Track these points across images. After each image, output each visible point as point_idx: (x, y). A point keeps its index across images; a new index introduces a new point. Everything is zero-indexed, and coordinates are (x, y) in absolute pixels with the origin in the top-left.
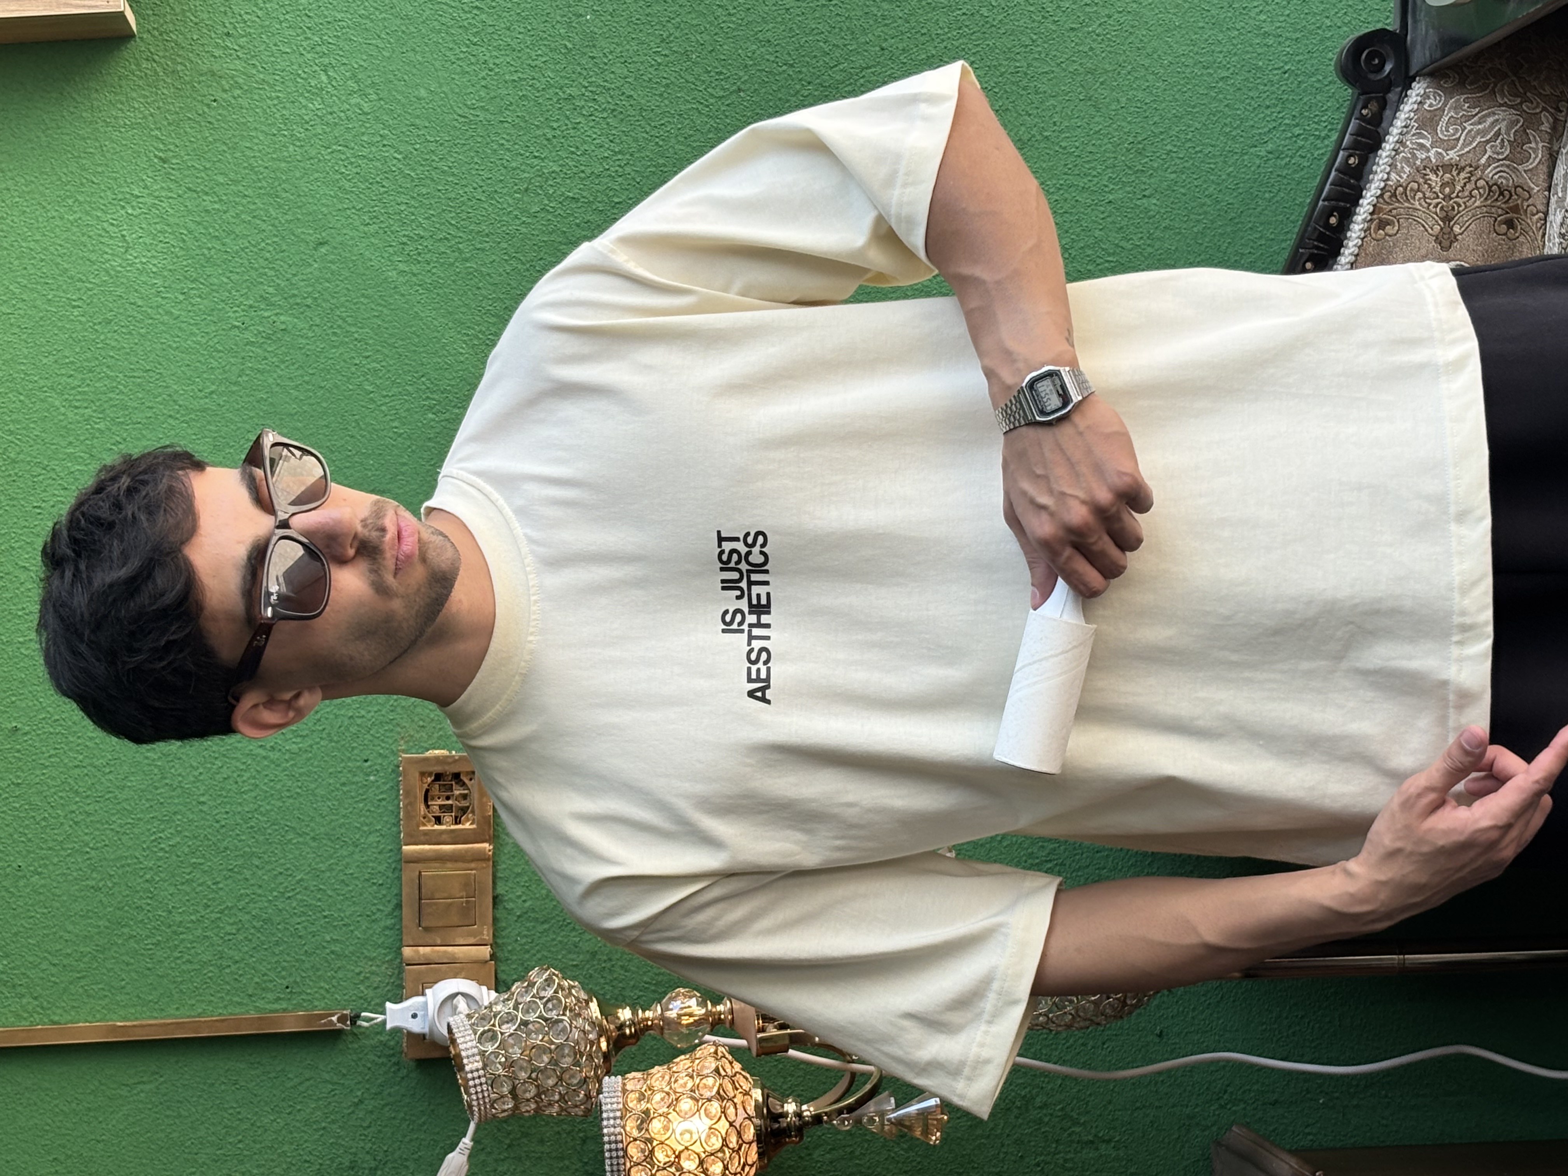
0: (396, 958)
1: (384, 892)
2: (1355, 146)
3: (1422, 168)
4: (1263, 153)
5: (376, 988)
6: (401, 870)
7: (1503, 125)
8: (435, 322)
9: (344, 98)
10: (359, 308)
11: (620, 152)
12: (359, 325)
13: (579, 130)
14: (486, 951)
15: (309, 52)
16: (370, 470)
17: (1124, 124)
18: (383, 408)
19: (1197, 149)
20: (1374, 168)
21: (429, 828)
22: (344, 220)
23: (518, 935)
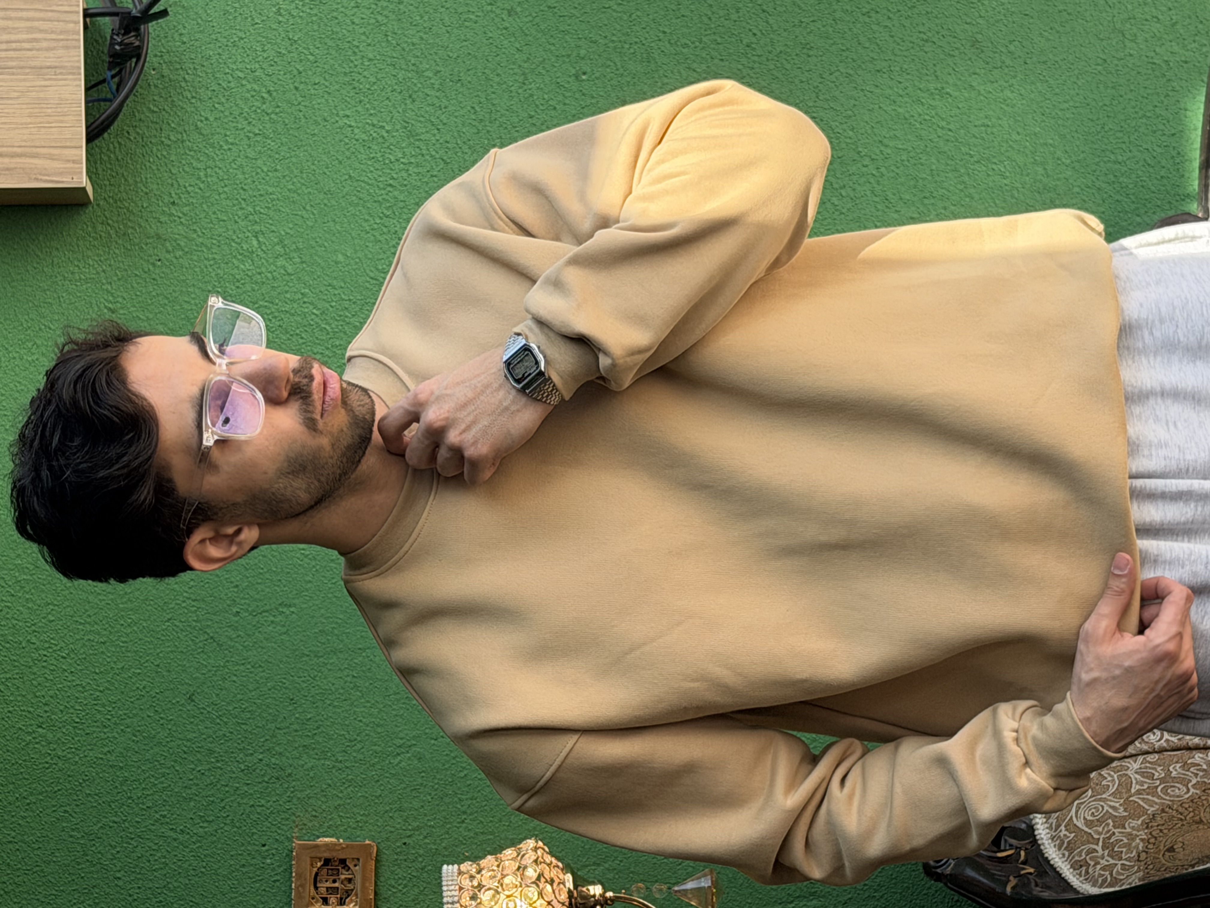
9: (271, 260)
15: (243, 220)
16: (278, 586)
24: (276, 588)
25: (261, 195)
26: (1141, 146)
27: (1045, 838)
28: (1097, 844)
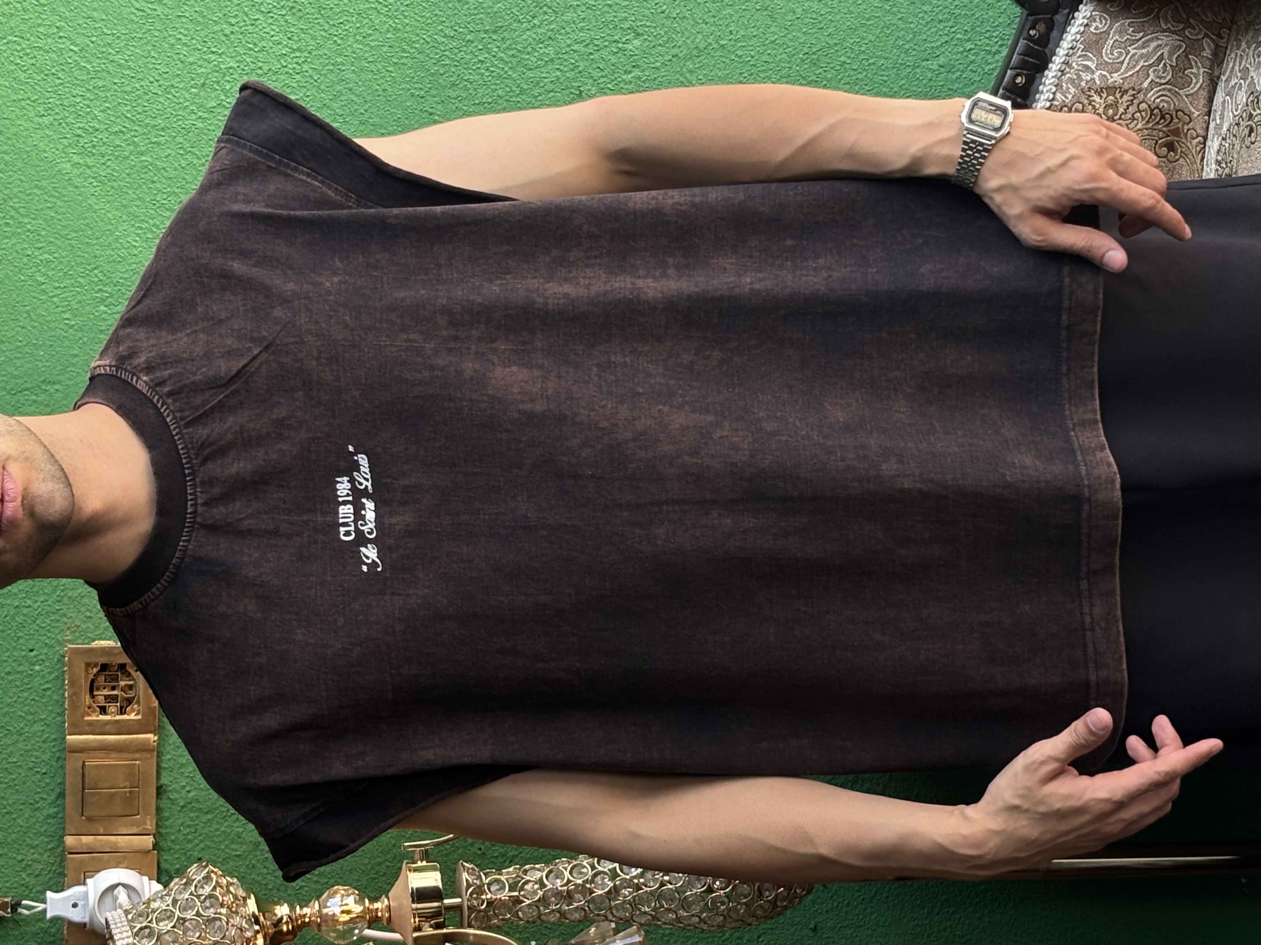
0: (58, 846)
1: (48, 781)
2: (1022, 66)
3: (1086, 89)
4: (935, 67)
5: (37, 876)
6: (65, 759)
7: (1166, 51)
8: (109, 215)
10: (32, 199)
11: (298, 50)
12: (32, 216)
13: (257, 27)
14: (148, 841)
16: (41, 360)
17: (799, 34)
18: (55, 299)
19: (870, 61)
20: (1041, 88)
21: (94, 718)
22: (18, 111)
23: (182, 824)
24: (37, 363)
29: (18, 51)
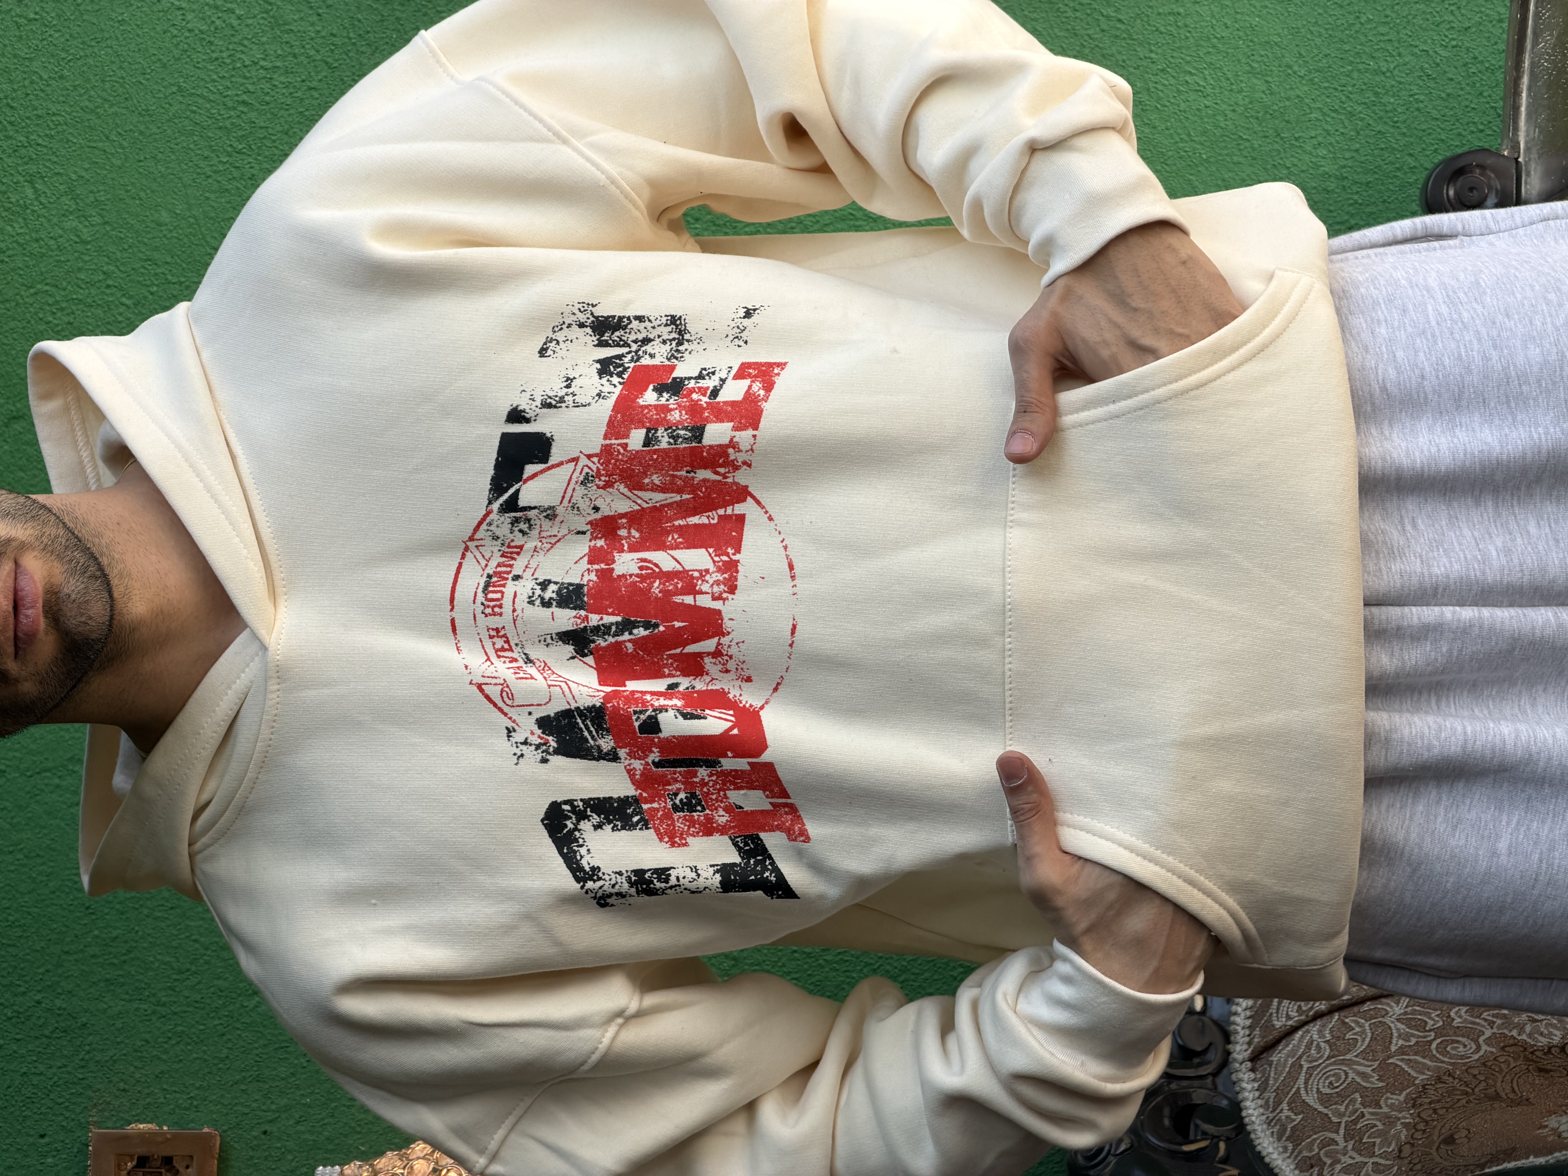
25: (39, 117)
26: (1416, 46)
27: (1257, 1122)
28: (1337, 1132)
29: (49, 305)
